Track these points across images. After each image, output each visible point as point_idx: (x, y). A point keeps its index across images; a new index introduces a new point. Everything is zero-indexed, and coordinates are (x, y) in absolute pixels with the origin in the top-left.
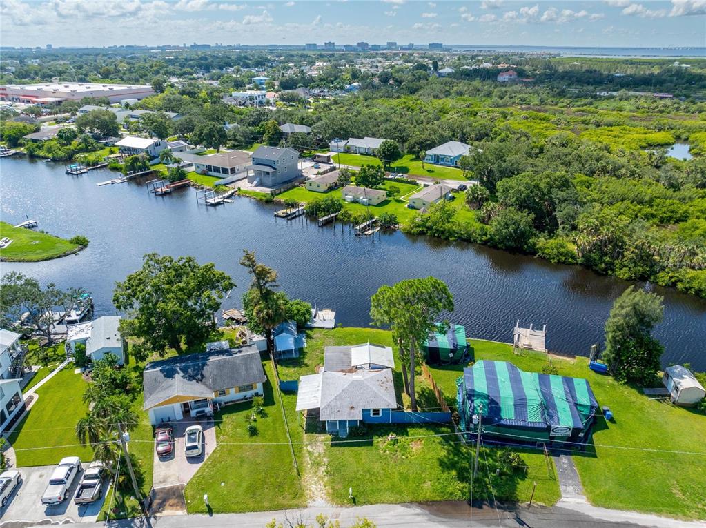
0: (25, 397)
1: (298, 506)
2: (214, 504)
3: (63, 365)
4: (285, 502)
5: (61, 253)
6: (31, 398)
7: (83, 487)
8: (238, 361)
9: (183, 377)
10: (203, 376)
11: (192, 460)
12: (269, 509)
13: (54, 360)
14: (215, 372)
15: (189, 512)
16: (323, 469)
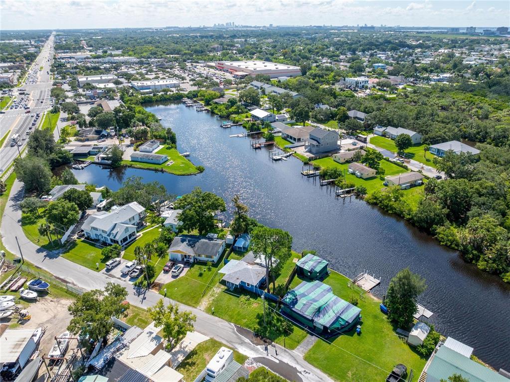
0: (138, 234)
1: (194, 307)
2: (168, 294)
3: (157, 226)
4: (190, 303)
5: (189, 173)
6: (140, 235)
7: (134, 271)
8: (211, 244)
9: (187, 244)
10: (194, 246)
11: (173, 277)
12: (184, 303)
13: (156, 223)
14: (200, 246)
15: (159, 293)
16: (213, 298)
